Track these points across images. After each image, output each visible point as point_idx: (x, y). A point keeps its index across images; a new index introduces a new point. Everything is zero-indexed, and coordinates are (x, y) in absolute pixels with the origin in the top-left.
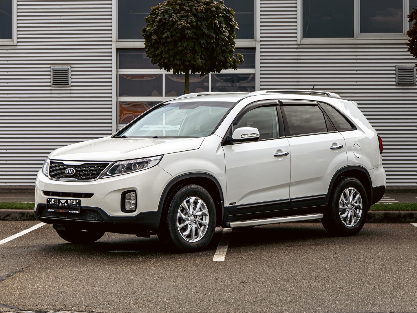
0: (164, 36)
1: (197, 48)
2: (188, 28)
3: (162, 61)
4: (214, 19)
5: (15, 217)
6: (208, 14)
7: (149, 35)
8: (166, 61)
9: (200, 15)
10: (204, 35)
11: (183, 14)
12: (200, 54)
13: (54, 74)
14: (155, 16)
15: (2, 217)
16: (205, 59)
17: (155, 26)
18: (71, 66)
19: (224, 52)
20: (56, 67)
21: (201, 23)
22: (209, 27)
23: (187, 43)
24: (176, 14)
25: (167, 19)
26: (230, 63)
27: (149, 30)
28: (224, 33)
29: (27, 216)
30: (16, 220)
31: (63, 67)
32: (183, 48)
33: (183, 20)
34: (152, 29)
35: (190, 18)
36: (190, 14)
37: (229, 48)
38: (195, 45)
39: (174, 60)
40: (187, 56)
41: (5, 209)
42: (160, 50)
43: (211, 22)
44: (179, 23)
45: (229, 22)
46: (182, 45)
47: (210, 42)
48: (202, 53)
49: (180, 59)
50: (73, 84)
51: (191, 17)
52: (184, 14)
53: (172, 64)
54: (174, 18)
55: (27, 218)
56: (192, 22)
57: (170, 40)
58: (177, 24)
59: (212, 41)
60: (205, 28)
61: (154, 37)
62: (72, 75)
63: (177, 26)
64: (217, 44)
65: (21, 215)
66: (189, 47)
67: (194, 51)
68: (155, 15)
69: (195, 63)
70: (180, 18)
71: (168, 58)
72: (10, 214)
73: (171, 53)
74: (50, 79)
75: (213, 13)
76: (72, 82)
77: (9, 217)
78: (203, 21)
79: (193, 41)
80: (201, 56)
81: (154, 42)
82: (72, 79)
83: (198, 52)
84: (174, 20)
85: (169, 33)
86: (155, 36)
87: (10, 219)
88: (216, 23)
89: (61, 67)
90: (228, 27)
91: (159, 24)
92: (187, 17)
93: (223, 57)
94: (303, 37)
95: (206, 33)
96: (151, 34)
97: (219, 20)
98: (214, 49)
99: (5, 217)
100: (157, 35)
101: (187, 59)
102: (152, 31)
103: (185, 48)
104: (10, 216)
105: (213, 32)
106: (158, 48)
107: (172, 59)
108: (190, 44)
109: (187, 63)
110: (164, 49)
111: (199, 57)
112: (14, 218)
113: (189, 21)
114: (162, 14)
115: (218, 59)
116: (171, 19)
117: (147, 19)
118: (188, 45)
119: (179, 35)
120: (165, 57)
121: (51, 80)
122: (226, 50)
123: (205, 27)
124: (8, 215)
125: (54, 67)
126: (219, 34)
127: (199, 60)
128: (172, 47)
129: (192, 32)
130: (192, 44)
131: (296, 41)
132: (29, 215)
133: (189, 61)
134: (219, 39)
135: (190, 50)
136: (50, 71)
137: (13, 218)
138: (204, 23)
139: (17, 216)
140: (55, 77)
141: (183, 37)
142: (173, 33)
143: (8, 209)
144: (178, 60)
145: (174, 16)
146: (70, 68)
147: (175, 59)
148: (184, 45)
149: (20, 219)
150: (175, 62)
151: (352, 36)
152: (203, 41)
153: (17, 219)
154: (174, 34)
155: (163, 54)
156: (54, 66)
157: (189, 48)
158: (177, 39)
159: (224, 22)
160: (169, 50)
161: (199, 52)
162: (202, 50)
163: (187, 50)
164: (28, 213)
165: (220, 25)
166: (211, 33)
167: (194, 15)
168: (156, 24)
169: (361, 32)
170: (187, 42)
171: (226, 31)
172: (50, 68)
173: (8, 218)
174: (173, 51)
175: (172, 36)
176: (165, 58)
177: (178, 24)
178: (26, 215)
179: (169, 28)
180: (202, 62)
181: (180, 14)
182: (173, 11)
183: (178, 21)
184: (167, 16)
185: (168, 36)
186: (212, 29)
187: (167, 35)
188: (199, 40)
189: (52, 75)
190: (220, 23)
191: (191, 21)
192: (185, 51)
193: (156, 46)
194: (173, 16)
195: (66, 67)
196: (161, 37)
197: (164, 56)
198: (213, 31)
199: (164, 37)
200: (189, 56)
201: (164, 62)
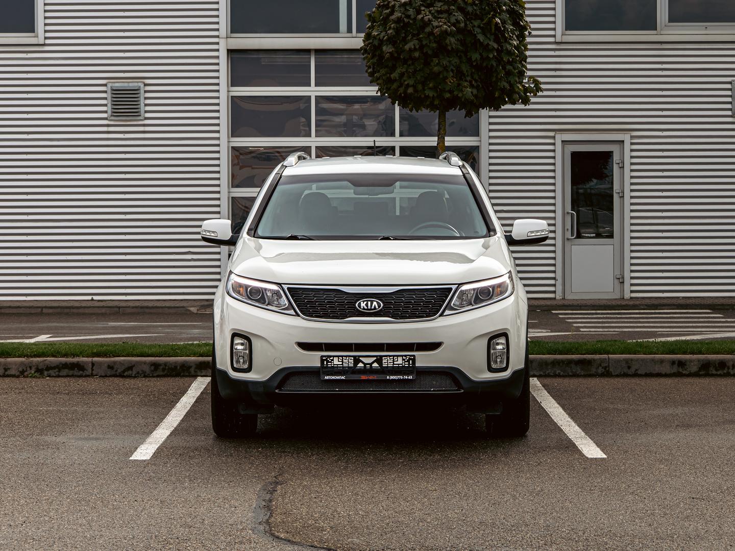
0: (407, 47)
1: (465, 68)
2: (451, 34)
3: (401, 90)
4: (494, 17)
5: (142, 371)
6: (483, 7)
7: (377, 44)
8: (410, 90)
9: (470, 9)
10: (476, 44)
11: (440, 7)
12: (469, 78)
13: (114, 96)
14: (387, 11)
15: (119, 371)
16: (477, 87)
17: (390, 28)
18: (144, 83)
19: (508, 73)
20: (118, 85)
21: (472, 23)
22: (485, 30)
23: (448, 59)
24: (428, 6)
25: (412, 17)
26: (519, 94)
27: (378, 35)
28: (511, 42)
29: (164, 370)
30: (145, 376)
31: (131, 85)
32: (441, 69)
33: (442, 18)
34: (382, 33)
35: (454, 15)
36: (453, 8)
37: (518, 67)
38: (461, 62)
39: (424, 90)
40: (446, 83)
41: (123, 356)
42: (399, 71)
43: (490, 22)
44: (435, 24)
45: (518, 21)
46: (440, 63)
47: (488, 57)
48: (472, 77)
49: (435, 88)
50: (148, 115)
51: (456, 14)
52: (443, 7)
53: (420, 96)
54: (426, 16)
55: (165, 373)
56: (458, 22)
57: (418, 55)
58: (431, 26)
59: (491, 56)
60: (479, 32)
61: (387, 49)
62: (146, 98)
63: (432, 29)
64: (499, 60)
65: (153, 368)
66: (452, 67)
67: (460, 75)
68: (388, 9)
69: (460, 95)
70: (436, 14)
71: (414, 86)
72: (134, 366)
73: (419, 78)
74: (105, 105)
75: (492, 5)
76: (146, 112)
77: (132, 370)
78: (475, 20)
79: (459, 55)
80: (470, 82)
81: (388, 58)
82: (146, 105)
83: (466, 74)
84: (426, 18)
85: (417, 41)
86: (390, 46)
87: (133, 375)
88: (497, 23)
89: (126, 85)
90: (516, 30)
91: (398, 26)
92: (449, 13)
93: (507, 82)
94: (566, 30)
95: (482, 41)
96: (381, 42)
97: (501, 17)
98: (494, 70)
99: (124, 371)
100: (393, 45)
101: (447, 88)
102: (384, 37)
103: (445, 68)
104: (134, 370)
105: (492, 40)
106: (393, 69)
107: (420, 87)
108: (453, 60)
109: (448, 95)
110: (407, 70)
111: (468, 83)
112: (140, 372)
113: (453, 20)
114: (402, 8)
115: (499, 87)
116: (420, 17)
117: (370, 16)
118: (450, 62)
119: (434, 45)
120: (408, 84)
121: (108, 108)
122: (513, 70)
123: (479, 30)
124: (130, 368)
125: (114, 85)
126: (502, 43)
127: (468, 89)
128: (422, 66)
129: (458, 39)
130: (455, 61)
131: (554, 36)
132: (167, 368)
133: (450, 92)
134: (502, 51)
135: (452, 71)
136: (105, 92)
137: (138, 373)
138: (476, 23)
139: (147, 369)
140: (115, 103)
141: (442, 49)
142: (424, 43)
143: (129, 356)
144: (430, 88)
145: (424, 10)
146: (142, 85)
147: (426, 88)
148: (444, 63)
149: (151, 375)
150: (427, 92)
151: (654, 28)
152: (475, 56)
153: (146, 374)
154: (426, 44)
155: (405, 78)
156: (114, 82)
157: (452, 69)
158: (430, 52)
159: (509, 21)
160: (415, 71)
161: (468, 76)
162: (473, 71)
163: (447, 71)
164: (166, 364)
165: (504, 27)
166: (490, 40)
167: (461, 10)
168: (392, 25)
169: (671, 20)
170: (449, 57)
171: (514, 36)
172: (105, 85)
173: (130, 372)
174: (423, 74)
175: (422, 47)
176: (408, 86)
177: (433, 27)
178: (161, 367)
179: (415, 32)
180: (472, 93)
181: (436, 8)
182: (422, 3)
183: (433, 20)
184: (411, 12)
185: (415, 47)
186: (491, 34)
187: (414, 45)
188: (468, 54)
189: (109, 99)
190: (504, 22)
191: (456, 20)
192: (445, 74)
193: (390, 64)
194: (423, 12)
195: (136, 84)
196: (401, 48)
197: (406, 83)
198: (492, 37)
199: (408, 49)
200: (451, 81)
201: (405, 92)
